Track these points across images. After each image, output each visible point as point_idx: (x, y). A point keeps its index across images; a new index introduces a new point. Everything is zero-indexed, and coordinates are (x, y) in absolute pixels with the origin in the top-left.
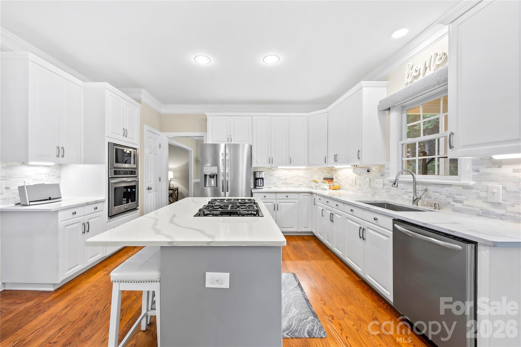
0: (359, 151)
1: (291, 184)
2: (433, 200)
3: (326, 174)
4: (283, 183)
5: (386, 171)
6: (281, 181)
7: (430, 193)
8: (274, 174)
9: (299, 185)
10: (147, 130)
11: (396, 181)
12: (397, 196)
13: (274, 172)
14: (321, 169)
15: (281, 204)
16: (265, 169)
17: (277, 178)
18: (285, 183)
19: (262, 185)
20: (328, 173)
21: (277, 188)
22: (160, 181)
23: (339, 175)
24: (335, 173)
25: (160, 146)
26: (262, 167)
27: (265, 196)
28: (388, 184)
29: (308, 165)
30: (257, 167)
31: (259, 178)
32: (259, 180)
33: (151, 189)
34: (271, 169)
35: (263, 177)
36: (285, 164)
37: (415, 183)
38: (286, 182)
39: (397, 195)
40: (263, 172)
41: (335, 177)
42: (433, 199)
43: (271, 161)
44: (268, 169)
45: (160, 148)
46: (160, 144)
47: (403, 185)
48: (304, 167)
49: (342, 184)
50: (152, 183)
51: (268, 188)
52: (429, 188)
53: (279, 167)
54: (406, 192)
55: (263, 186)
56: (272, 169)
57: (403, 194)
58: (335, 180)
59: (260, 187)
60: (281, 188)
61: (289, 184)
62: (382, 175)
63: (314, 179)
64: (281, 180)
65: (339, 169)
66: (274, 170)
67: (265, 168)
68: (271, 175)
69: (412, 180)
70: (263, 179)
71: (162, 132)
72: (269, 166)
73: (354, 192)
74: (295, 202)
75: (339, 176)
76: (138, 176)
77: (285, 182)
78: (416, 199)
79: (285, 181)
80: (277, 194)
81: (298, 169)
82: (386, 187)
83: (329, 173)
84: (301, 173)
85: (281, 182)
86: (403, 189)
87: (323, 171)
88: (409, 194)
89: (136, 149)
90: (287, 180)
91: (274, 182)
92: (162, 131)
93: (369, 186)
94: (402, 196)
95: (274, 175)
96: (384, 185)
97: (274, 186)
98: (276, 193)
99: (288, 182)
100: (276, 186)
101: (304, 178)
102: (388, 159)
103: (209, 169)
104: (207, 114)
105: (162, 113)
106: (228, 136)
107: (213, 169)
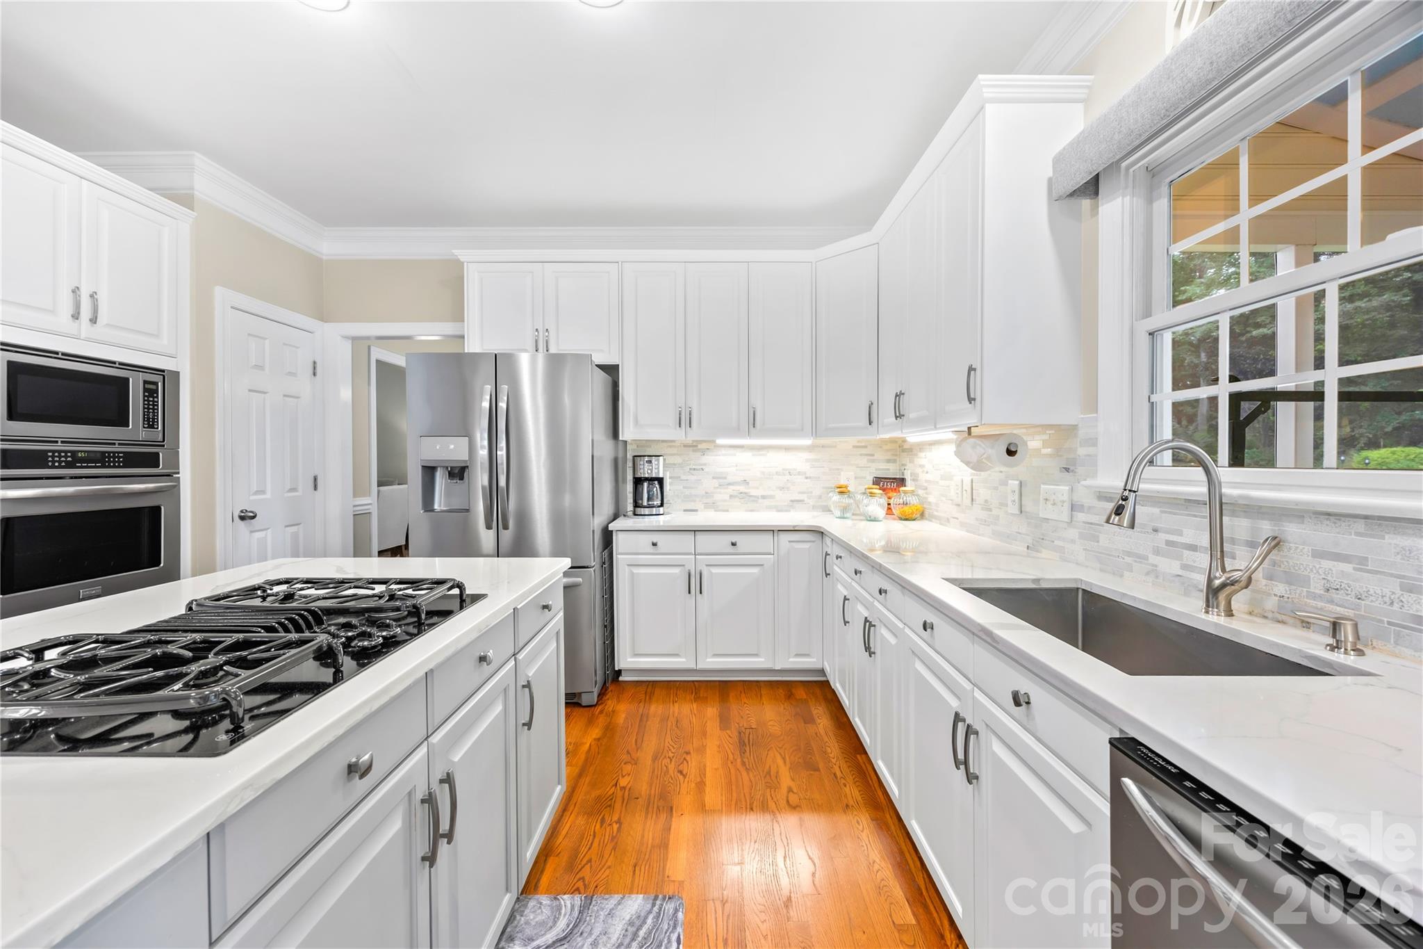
0: (971, 369)
1: (764, 497)
2: (1315, 597)
3: (883, 466)
4: (735, 497)
5: (1082, 451)
6: (731, 487)
7: (1298, 555)
8: (705, 464)
9: (792, 501)
10: (232, 307)
11: (1125, 499)
12: (1129, 560)
13: (704, 459)
14: (866, 447)
15: (715, 570)
16: (675, 447)
17: (714, 478)
18: (744, 496)
19: (658, 502)
20: (888, 461)
21: (715, 511)
22: (315, 488)
23: (922, 466)
24: (910, 462)
25: (315, 368)
26: (663, 441)
27: (655, 541)
28: (1090, 508)
29: (815, 432)
30: (647, 440)
31: (646, 479)
32: (646, 484)
33: (253, 517)
34: (697, 446)
35: (661, 476)
36: (736, 432)
37: (1217, 506)
38: (745, 493)
39: (1129, 554)
40: (661, 458)
41: (911, 474)
42: (1317, 587)
43: (685, 419)
44: (685, 446)
45: (314, 374)
46: (315, 363)
47: (1156, 511)
48: (808, 442)
49: (931, 499)
50: (268, 496)
51: (685, 511)
52: (1292, 530)
53: (720, 441)
54: (1168, 543)
55: (662, 505)
56: (700, 446)
57: (1157, 552)
58: (909, 486)
59: (654, 511)
60: (728, 511)
61: (755, 499)
62: (1067, 470)
63: (843, 482)
64: (729, 484)
65: (921, 447)
66: (704, 452)
67: (673, 444)
68: (694, 469)
69: (1205, 490)
70: (661, 481)
71: (326, 322)
72: (678, 435)
73: (968, 531)
74: (762, 565)
75: (923, 472)
76: (178, 473)
77: (741, 493)
78: (1224, 586)
79: (742, 488)
80: (700, 536)
81: (787, 449)
82: (1080, 517)
83: (895, 461)
84: (798, 461)
85: (731, 489)
86: (1156, 530)
87: (873, 455)
88: (1186, 553)
89: (163, 371)
90: (748, 483)
91: (706, 493)
92: (323, 317)
93: (1018, 512)
94: (1153, 559)
95: (706, 469)
96: (1073, 507)
97: (708, 506)
98: (695, 531)
99: (753, 492)
100: (713, 506)
101: (807, 478)
102: (1091, 403)
103: (438, 447)
104: (463, 255)
105: (324, 258)
106: (536, 333)
107: (452, 447)
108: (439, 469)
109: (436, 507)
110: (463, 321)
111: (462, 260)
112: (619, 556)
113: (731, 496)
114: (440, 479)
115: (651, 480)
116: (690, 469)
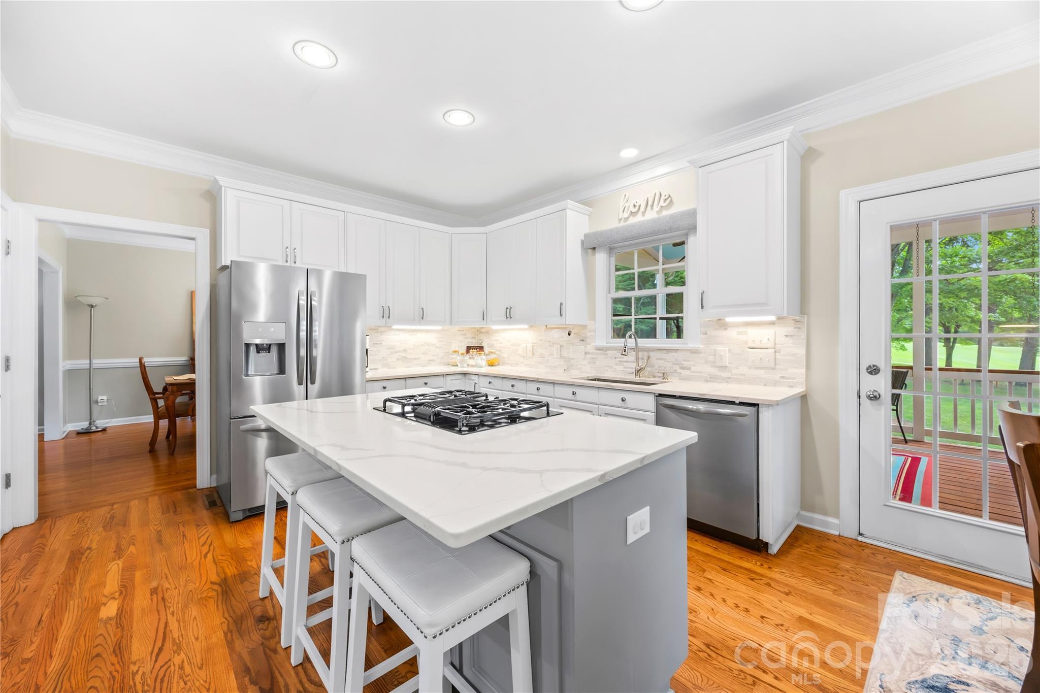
0: (561, 304)
1: (415, 359)
2: (657, 369)
3: (470, 340)
4: (399, 359)
5: (589, 334)
6: (398, 354)
7: (653, 360)
8: (382, 341)
9: (429, 360)
11: (625, 347)
12: (606, 368)
13: (383, 337)
14: (463, 331)
17: (388, 349)
18: (404, 359)
20: (473, 338)
21: (388, 368)
22: (7, 370)
23: (496, 340)
24: (486, 338)
25: (8, 247)
28: (592, 353)
29: (451, 323)
34: (377, 329)
36: (412, 321)
37: (637, 349)
38: (405, 357)
39: (607, 366)
41: (488, 344)
42: (657, 367)
43: (386, 313)
45: (8, 253)
46: (8, 242)
47: (616, 352)
48: (439, 328)
49: (504, 355)
52: (652, 354)
53: (395, 327)
54: (620, 361)
56: (379, 330)
57: (616, 364)
58: (486, 350)
60: (395, 368)
61: (410, 360)
62: (583, 340)
64: (396, 352)
65: (497, 331)
66: (382, 333)
68: (376, 344)
69: (635, 345)
72: (381, 323)
73: (530, 367)
75: (497, 343)
77: (403, 357)
78: (639, 370)
79: (403, 354)
80: (407, 381)
81: (427, 331)
82: (588, 356)
83: (475, 338)
84: (431, 338)
86: (616, 358)
87: (466, 335)
88: (625, 363)
90: (407, 351)
91: (383, 358)
93: (560, 357)
94: (615, 367)
95: (383, 344)
96: (586, 353)
97: (384, 366)
99: (409, 356)
100: (387, 366)
101: (436, 347)
102: (593, 317)
103: (260, 330)
104: (222, 181)
105: (13, 136)
106: (287, 250)
107: (272, 330)
111: (221, 184)
113: (397, 359)
116: (374, 344)
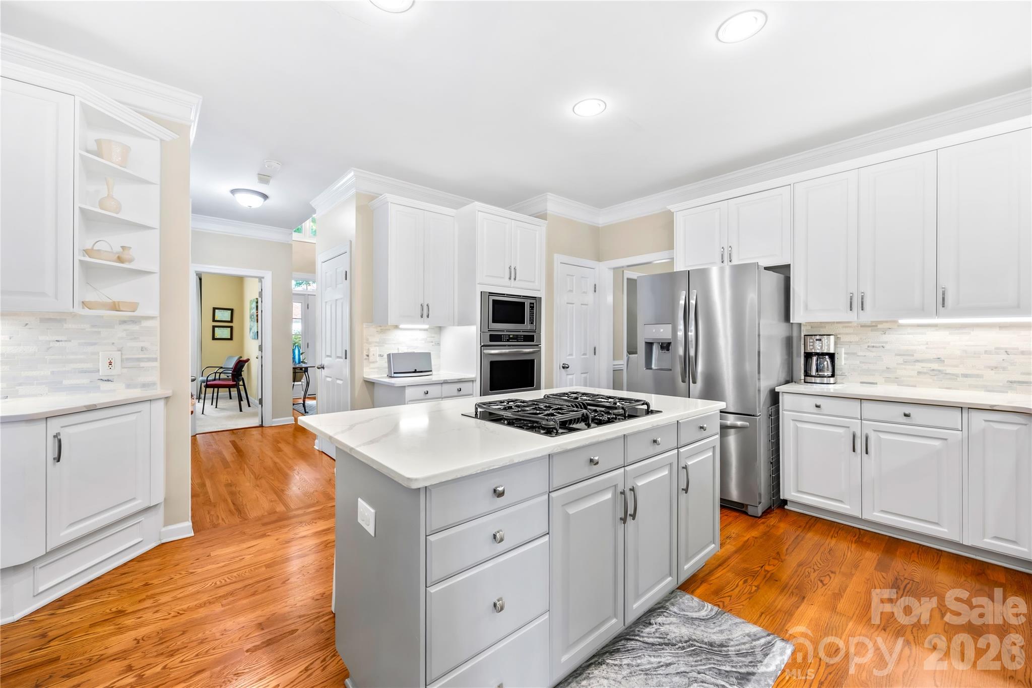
1: (965, 376)
4: (925, 373)
6: (920, 364)
8: (886, 343)
9: (1011, 382)
10: (561, 263)
13: (885, 338)
15: (883, 436)
16: (850, 327)
17: (896, 355)
18: (936, 374)
19: (828, 373)
21: (898, 385)
22: (595, 354)
25: (595, 288)
26: (838, 323)
27: (818, 404)
30: (821, 323)
31: (817, 354)
32: (815, 358)
33: (568, 367)
34: (876, 326)
35: (832, 351)
36: (921, 311)
38: (939, 371)
40: (832, 338)
43: (857, 303)
44: (861, 326)
45: (595, 291)
46: (595, 285)
50: (574, 357)
51: (861, 383)
53: (901, 321)
55: (833, 376)
56: (879, 326)
59: (825, 380)
60: (915, 386)
61: (954, 377)
64: (918, 361)
66: (885, 331)
67: (850, 325)
68: (873, 347)
70: (832, 356)
71: (601, 261)
72: (852, 317)
74: (946, 439)
76: (540, 345)
77: (933, 370)
79: (935, 366)
80: (866, 405)
81: (1004, 326)
85: (918, 366)
89: (536, 298)
90: (944, 361)
91: (888, 368)
92: (599, 258)
95: (887, 347)
97: (888, 380)
98: (861, 399)
99: (949, 370)
100: (897, 381)
103: (654, 331)
104: (672, 208)
105: (600, 226)
106: (722, 250)
107: (662, 330)
108: (655, 344)
109: (653, 366)
110: (673, 249)
111: (672, 211)
112: (785, 412)
113: (919, 373)
114: (655, 349)
115: (821, 355)
116: (868, 347)
